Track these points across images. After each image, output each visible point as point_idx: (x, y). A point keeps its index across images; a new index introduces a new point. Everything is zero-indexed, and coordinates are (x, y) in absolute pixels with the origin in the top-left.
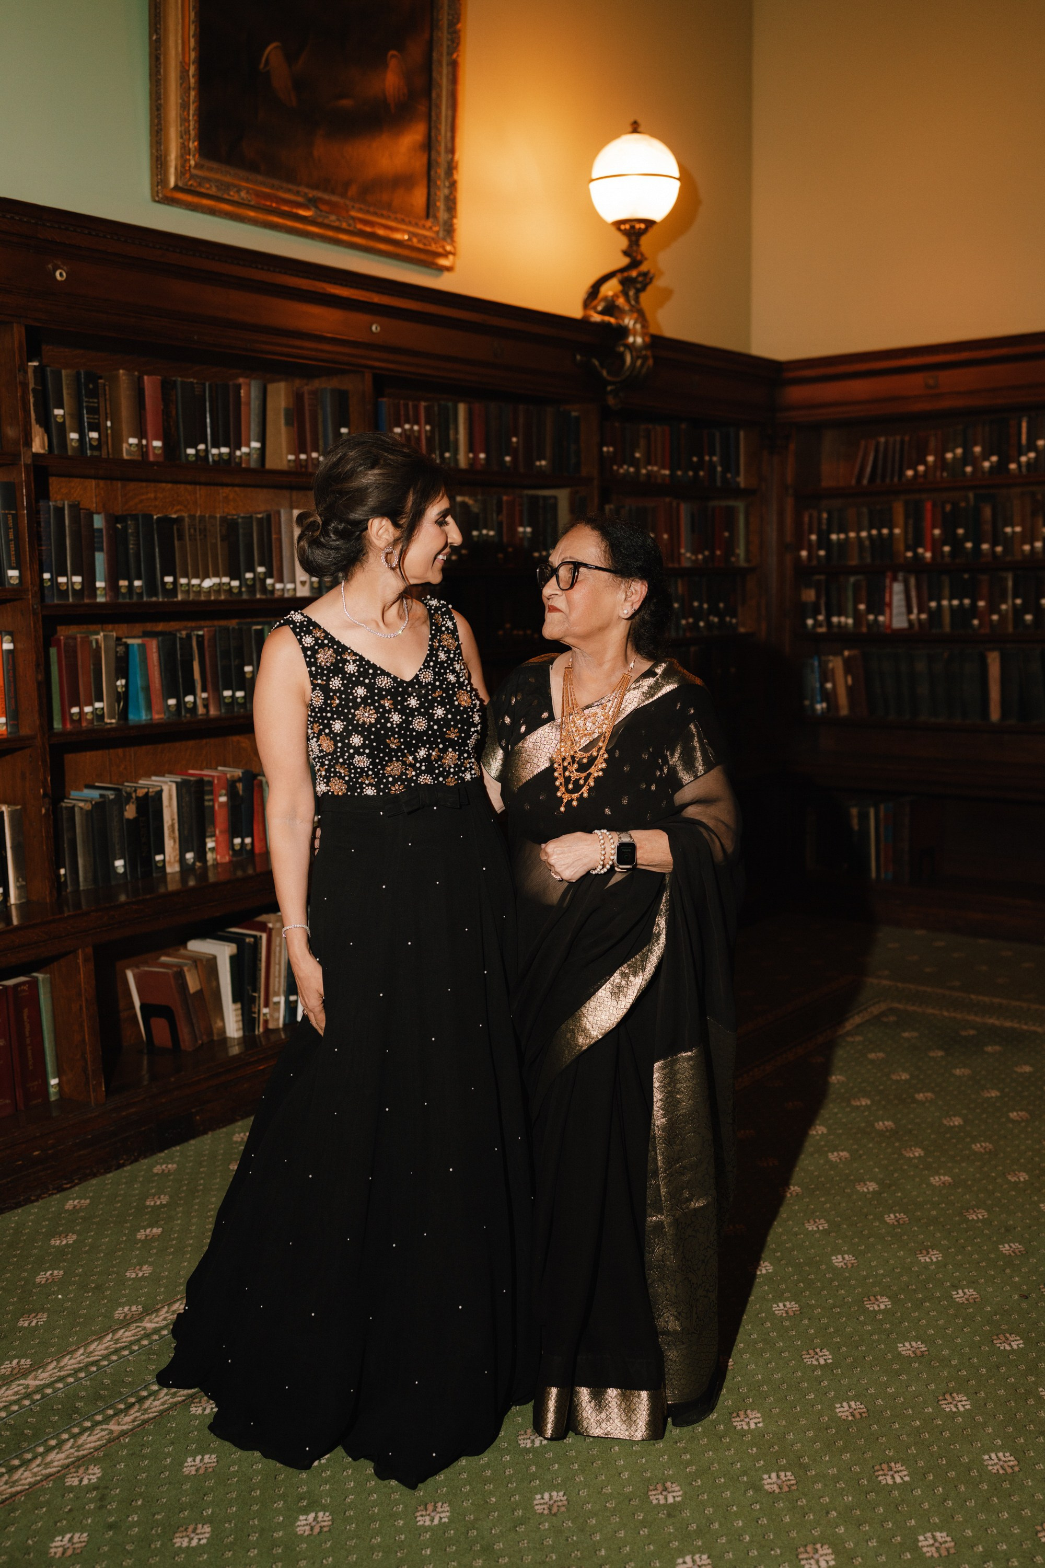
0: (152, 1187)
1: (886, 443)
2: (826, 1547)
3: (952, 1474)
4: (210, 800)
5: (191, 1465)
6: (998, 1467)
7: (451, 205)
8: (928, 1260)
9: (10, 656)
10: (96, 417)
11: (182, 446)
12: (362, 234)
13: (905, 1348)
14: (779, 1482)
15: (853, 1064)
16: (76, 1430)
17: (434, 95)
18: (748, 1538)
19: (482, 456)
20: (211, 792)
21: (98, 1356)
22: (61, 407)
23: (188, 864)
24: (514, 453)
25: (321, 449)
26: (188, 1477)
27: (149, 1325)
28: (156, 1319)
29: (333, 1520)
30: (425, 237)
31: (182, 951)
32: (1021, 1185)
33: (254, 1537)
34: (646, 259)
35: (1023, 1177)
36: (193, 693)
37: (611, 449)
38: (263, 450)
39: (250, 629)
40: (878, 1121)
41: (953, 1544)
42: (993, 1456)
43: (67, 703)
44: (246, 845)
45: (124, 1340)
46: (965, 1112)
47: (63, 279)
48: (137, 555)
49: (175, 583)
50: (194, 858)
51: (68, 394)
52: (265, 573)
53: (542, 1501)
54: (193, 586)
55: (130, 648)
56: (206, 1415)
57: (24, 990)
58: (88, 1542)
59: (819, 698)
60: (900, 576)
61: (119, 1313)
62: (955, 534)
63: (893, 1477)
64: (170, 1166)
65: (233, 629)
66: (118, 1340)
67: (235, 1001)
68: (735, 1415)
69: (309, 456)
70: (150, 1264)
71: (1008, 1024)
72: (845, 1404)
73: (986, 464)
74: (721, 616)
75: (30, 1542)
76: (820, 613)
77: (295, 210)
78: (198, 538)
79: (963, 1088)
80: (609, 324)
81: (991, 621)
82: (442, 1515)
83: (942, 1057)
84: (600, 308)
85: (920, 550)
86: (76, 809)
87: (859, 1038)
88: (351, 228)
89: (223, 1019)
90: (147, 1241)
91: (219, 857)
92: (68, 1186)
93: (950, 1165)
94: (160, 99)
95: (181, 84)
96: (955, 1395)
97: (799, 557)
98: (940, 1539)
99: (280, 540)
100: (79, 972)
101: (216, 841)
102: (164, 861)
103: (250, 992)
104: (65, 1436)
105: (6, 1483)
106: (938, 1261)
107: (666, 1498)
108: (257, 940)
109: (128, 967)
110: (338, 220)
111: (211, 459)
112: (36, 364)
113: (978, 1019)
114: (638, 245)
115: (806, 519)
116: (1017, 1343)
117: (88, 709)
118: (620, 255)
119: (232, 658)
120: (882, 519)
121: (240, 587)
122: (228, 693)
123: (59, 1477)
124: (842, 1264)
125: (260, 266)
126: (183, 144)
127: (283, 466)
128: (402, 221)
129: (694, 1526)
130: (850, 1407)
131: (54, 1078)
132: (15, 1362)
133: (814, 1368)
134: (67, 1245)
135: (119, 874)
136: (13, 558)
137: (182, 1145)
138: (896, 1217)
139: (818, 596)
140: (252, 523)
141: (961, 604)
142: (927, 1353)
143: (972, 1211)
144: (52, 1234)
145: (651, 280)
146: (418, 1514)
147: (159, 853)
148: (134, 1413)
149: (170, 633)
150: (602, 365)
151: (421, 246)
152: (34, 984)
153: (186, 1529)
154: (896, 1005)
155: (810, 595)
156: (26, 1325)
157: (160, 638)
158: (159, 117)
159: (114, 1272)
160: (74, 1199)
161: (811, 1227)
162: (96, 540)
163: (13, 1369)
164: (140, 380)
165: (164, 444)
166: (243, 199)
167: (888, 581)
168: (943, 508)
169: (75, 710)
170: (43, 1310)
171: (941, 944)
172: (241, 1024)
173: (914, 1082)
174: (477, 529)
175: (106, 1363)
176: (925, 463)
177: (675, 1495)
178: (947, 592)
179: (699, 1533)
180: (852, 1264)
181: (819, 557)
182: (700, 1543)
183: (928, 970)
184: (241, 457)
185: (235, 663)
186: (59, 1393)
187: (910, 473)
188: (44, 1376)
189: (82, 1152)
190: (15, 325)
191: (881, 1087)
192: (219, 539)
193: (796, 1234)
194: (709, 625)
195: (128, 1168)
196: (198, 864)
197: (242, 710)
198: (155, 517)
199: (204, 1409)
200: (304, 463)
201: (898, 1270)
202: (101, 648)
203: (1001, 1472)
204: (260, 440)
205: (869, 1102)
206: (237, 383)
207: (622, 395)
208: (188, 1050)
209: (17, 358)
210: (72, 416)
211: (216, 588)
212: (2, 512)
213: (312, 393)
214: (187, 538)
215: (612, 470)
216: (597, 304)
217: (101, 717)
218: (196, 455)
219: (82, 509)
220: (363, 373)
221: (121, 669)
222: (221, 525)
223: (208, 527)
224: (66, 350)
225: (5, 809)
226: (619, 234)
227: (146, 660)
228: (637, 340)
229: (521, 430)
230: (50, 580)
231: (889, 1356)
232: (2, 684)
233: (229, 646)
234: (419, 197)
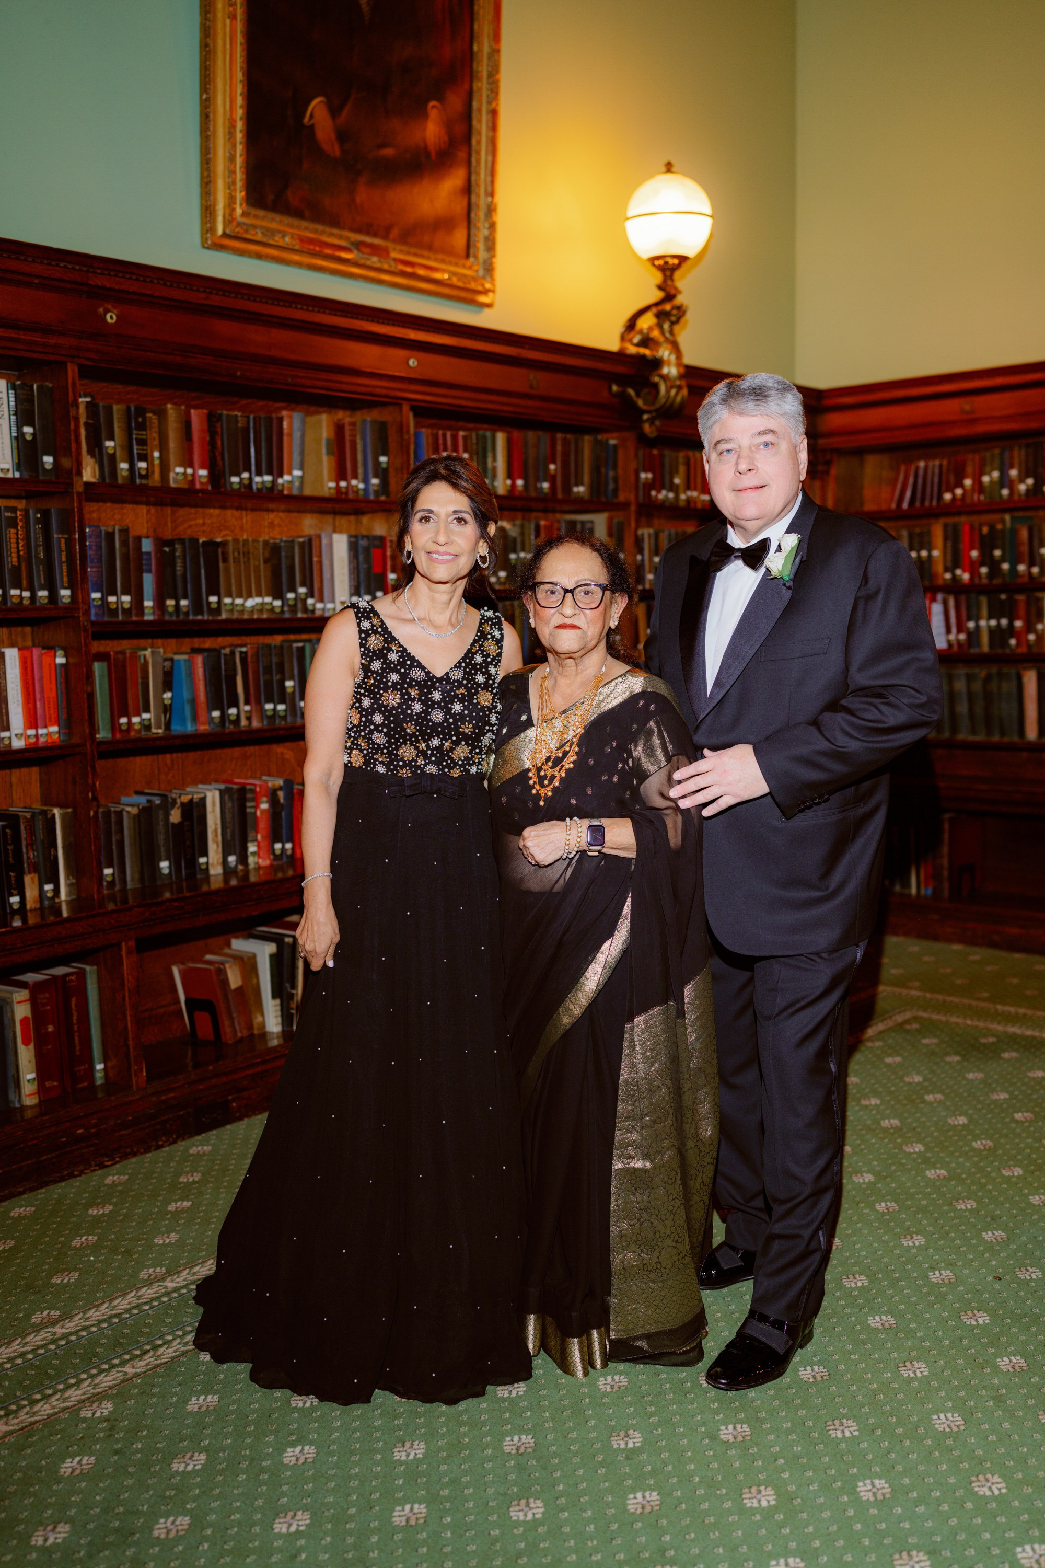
0: (187, 1166)
1: (926, 467)
2: (769, 1489)
3: (900, 1431)
4: (251, 807)
5: (193, 1405)
6: (945, 1425)
7: (491, 246)
8: (911, 1244)
9: (63, 669)
10: (144, 448)
11: (227, 474)
12: (403, 274)
13: (874, 1321)
14: (735, 1433)
15: (870, 1067)
16: (94, 1371)
17: (474, 142)
18: (697, 1479)
19: (520, 482)
20: (254, 800)
21: (121, 1309)
22: (112, 438)
23: (230, 867)
24: (552, 479)
25: (360, 476)
26: (191, 1413)
27: (170, 1284)
28: (178, 1280)
29: (317, 1453)
30: (465, 276)
31: (227, 951)
32: (1014, 1179)
33: (244, 1465)
34: (680, 292)
35: (1018, 1171)
36: (235, 704)
37: (650, 475)
38: (302, 478)
39: (291, 647)
40: (884, 1119)
41: (889, 1490)
42: (942, 1416)
43: (116, 713)
44: (287, 850)
45: (146, 1296)
46: (971, 1112)
47: (114, 321)
48: (184, 576)
49: (219, 602)
50: (236, 861)
51: (119, 427)
52: (306, 594)
53: (510, 1444)
54: (237, 605)
55: (175, 663)
57: (71, 981)
58: (94, 1464)
60: (940, 597)
61: (144, 1275)
62: (992, 556)
63: (843, 1432)
64: (205, 1148)
65: (275, 646)
66: (140, 1296)
67: (274, 997)
69: (349, 483)
70: (177, 1232)
71: (1029, 1033)
72: (809, 1368)
73: (1022, 487)
75: (43, 1463)
77: (338, 254)
78: (242, 560)
79: (973, 1090)
80: (644, 357)
81: (1028, 641)
82: (417, 1452)
83: (958, 1062)
84: (636, 339)
85: (958, 572)
86: (125, 814)
87: (878, 1044)
88: (393, 269)
89: (263, 1015)
90: (177, 1214)
91: (260, 861)
93: (947, 1159)
94: (208, 153)
95: (229, 139)
96: (915, 1363)
98: (878, 1486)
99: (320, 563)
100: (123, 965)
101: (259, 846)
102: (207, 863)
103: (289, 989)
104: (84, 1376)
105: (27, 1414)
106: (920, 1246)
107: (626, 1444)
109: (174, 963)
110: (380, 261)
111: (254, 487)
112: (88, 399)
113: (1000, 1028)
114: (672, 280)
116: (983, 1319)
117: (135, 720)
118: (655, 290)
119: (274, 673)
120: (922, 541)
121: (282, 606)
122: (269, 706)
123: (75, 1410)
125: (299, 306)
126: (230, 194)
127: (325, 493)
128: (443, 261)
129: (649, 1468)
130: (813, 1370)
131: (100, 1063)
132: (45, 1313)
134: (103, 1215)
135: (164, 874)
136: (65, 579)
137: (218, 1130)
138: (886, 1205)
140: (293, 548)
141: (999, 625)
142: (895, 1326)
143: (961, 1201)
144: (91, 1205)
145: (684, 313)
146: (396, 1450)
147: (202, 856)
148: (148, 1358)
149: (215, 650)
150: (638, 395)
151: (460, 284)
152: (81, 974)
153: (184, 1457)
154: (922, 1014)
156: (59, 1281)
157: (205, 654)
158: (208, 170)
159: (143, 1239)
160: (114, 1175)
162: (144, 562)
163: (43, 1318)
164: (188, 415)
165: (209, 473)
166: (287, 244)
167: (927, 602)
168: (980, 530)
169: (124, 720)
170: (75, 1270)
171: (976, 957)
172: (279, 1020)
173: (927, 1084)
174: (515, 551)
175: (127, 1316)
176: (962, 485)
177: (636, 1440)
178: (985, 612)
179: (654, 1472)
182: (652, 1482)
183: (959, 982)
184: (283, 485)
185: (276, 677)
186: (82, 1341)
187: (948, 496)
188: (71, 1325)
189: (123, 1132)
190: (69, 364)
191: (893, 1089)
192: (262, 561)
195: (167, 1149)
196: (240, 867)
197: (283, 723)
198: (201, 541)
200: (344, 490)
201: (881, 1253)
202: (148, 662)
203: (947, 1430)
204: (301, 468)
205: (878, 1102)
206: (279, 415)
207: (658, 423)
208: (230, 1042)
209: (71, 394)
210: (122, 448)
211: (258, 607)
212: (56, 536)
213: (353, 424)
214: (231, 560)
215: (650, 495)
216: (634, 337)
217: (148, 728)
218: (241, 483)
219: (132, 533)
220: (400, 406)
221: (168, 683)
222: (264, 549)
223: (251, 551)
224: (120, 387)
225: (56, 811)
226: (653, 270)
227: (191, 674)
228: (671, 370)
229: (559, 458)
230: (100, 599)
231: (858, 1327)
232: (55, 695)
233: (271, 662)
234: (459, 238)
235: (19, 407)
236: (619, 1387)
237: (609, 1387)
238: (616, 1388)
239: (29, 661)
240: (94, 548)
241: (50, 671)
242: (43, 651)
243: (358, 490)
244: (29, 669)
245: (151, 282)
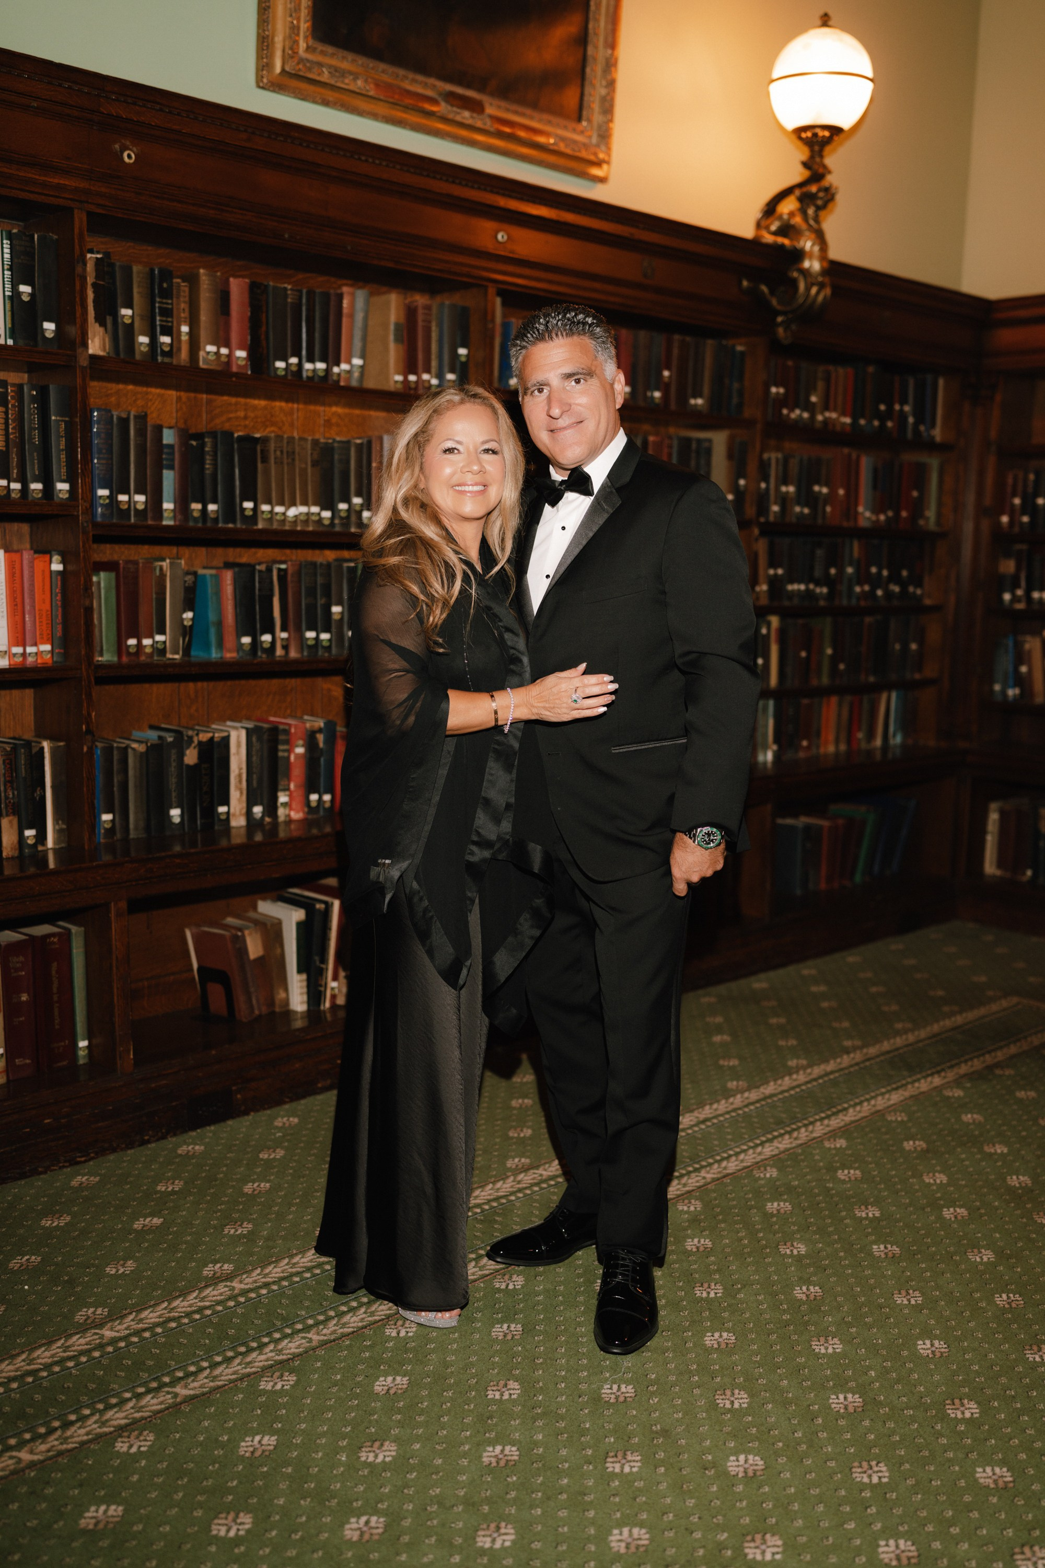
0: (170, 1170)
4: (284, 751)
7: (608, 108)
9: (59, 578)
10: (170, 319)
11: (271, 358)
12: (500, 135)
13: (985, 1475)
15: (996, 1101)
20: (287, 742)
21: (41, 1364)
22: (130, 306)
23: (255, 819)
24: (665, 388)
25: (433, 370)
26: (83, 1532)
27: (107, 1333)
28: (119, 1327)
30: (575, 142)
31: (251, 914)
34: (830, 172)
36: (272, 631)
37: (782, 390)
38: (362, 368)
39: (340, 567)
40: (1011, 1175)
43: (123, 633)
44: (325, 802)
45: (76, 1348)
47: (132, 161)
48: (214, 476)
49: (255, 509)
50: (263, 813)
51: (139, 293)
52: (362, 505)
54: (277, 514)
55: (201, 578)
56: (131, 1454)
57: (54, 943)
59: (1011, 682)
61: (80, 1316)
64: (197, 1147)
65: (321, 564)
66: (69, 1347)
67: (299, 971)
68: (749, 1538)
69: (419, 377)
70: (136, 1260)
72: (891, 1542)
74: (904, 585)
76: (1019, 587)
77: (420, 104)
78: (285, 461)
80: (782, 246)
84: (773, 228)
86: (130, 750)
87: (1008, 1072)
88: (488, 128)
89: (286, 990)
90: (142, 1233)
91: (292, 813)
92: (83, 1159)
96: (1036, 1548)
97: (999, 523)
100: (111, 928)
101: (290, 796)
102: (228, 813)
103: (318, 963)
108: (329, 906)
109: (186, 925)
110: (472, 117)
111: (305, 375)
112: (100, 256)
114: (822, 157)
115: (1010, 481)
117: (147, 642)
118: (800, 168)
119: (319, 597)
121: (333, 518)
122: (311, 635)
124: (929, 1351)
125: (363, 158)
126: (292, 23)
127: (391, 387)
128: (550, 123)
130: (897, 1547)
131: (83, 1040)
133: (862, 1487)
134: (57, 1227)
135: (174, 824)
136: (64, 470)
137: (217, 1126)
138: (1008, 1298)
139: (1018, 568)
140: (349, 450)
142: (1012, 1485)
144: (45, 1213)
145: (833, 196)
147: (222, 805)
148: (53, 1441)
149: (248, 565)
150: (772, 292)
151: (568, 151)
152: (66, 935)
155: (1008, 566)
157: (236, 569)
159: (93, 1265)
160: (83, 1175)
161: (900, 1300)
162: (165, 456)
164: (227, 282)
165: (250, 355)
166: (359, 88)
169: (132, 642)
172: (305, 998)
175: (45, 1374)
180: (942, 1353)
181: (1022, 524)
184: (339, 375)
185: (321, 601)
189: (101, 1124)
190: (76, 211)
191: (1024, 1133)
192: (309, 464)
193: (881, 1307)
194: (889, 595)
195: (153, 1145)
196: (267, 819)
197: (326, 655)
198: (236, 435)
199: (131, 1446)
200: (413, 386)
201: (998, 1368)
202: (165, 576)
204: (363, 356)
205: (1005, 1150)
206: (339, 291)
207: (794, 327)
208: (244, 1020)
209: (77, 247)
210: (142, 317)
211: (302, 518)
212: (53, 418)
213: (428, 308)
214: (272, 461)
215: (781, 414)
216: (771, 223)
217: (163, 652)
218: (286, 369)
219: (150, 422)
220: (486, 288)
221: (190, 599)
222: (313, 449)
223: (297, 449)
224: (150, 248)
225: (46, 745)
226: (799, 143)
227: (218, 593)
228: (813, 265)
229: (675, 362)
230: (108, 497)
231: (962, 1483)
232: (49, 608)
233: (316, 582)
234: (570, 97)
235: (16, 260)
236: (638, 1547)
237: (623, 1545)
238: (633, 1549)
239: (17, 566)
240: (103, 435)
241: (43, 579)
242: (36, 555)
243: (430, 386)
244: (18, 575)
245: (178, 114)
